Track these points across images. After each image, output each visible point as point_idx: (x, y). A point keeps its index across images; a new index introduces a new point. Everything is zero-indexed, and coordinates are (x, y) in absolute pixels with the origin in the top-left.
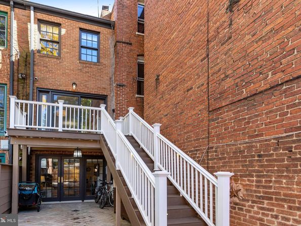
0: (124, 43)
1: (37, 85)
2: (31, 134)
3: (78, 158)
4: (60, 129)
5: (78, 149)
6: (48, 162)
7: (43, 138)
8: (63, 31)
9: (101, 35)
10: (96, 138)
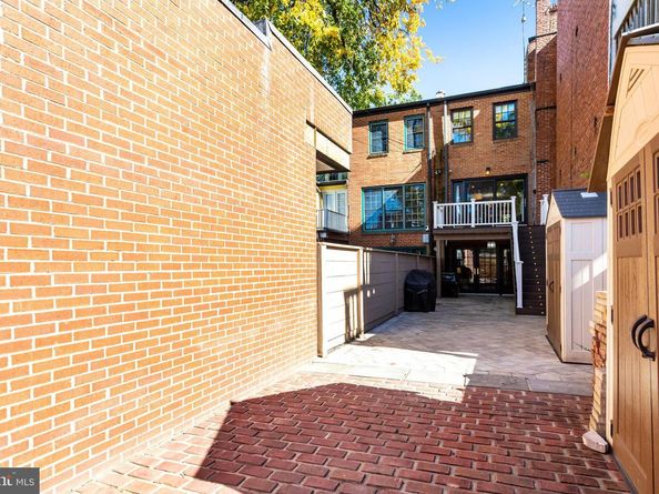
0: (547, 108)
1: (451, 177)
2: (449, 232)
3: (492, 249)
4: (473, 225)
5: (491, 241)
6: (463, 254)
7: (459, 234)
8: (476, 113)
9: (519, 103)
10: (504, 231)
